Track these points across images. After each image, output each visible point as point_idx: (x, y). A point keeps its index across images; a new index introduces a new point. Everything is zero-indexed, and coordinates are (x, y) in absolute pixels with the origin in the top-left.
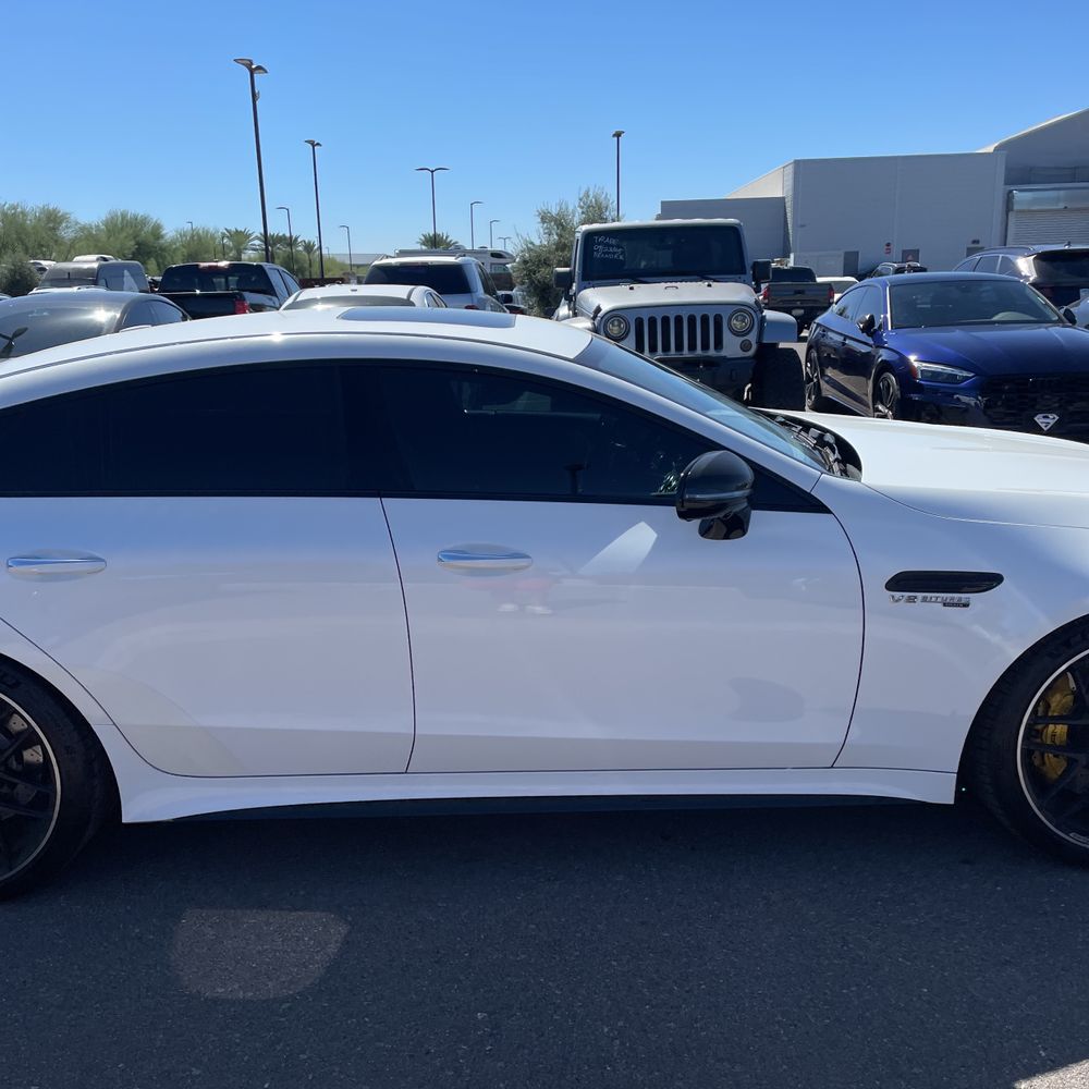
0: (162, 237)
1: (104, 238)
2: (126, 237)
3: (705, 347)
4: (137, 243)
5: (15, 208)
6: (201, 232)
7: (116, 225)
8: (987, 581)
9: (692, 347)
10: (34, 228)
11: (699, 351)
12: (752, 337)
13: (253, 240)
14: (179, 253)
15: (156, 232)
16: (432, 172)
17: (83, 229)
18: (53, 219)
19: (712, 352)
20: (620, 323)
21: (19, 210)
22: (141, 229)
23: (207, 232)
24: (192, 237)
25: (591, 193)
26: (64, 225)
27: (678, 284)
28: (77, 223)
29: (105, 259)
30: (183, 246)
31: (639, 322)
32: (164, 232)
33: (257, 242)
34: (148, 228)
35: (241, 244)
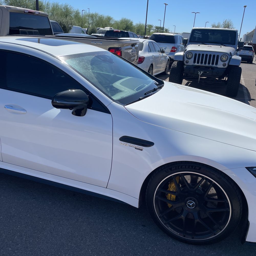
0: (132, 25)
1: (119, 24)
2: (124, 24)
3: (213, 64)
4: (127, 26)
5: (101, 16)
6: (142, 24)
7: (123, 21)
8: (148, 144)
9: (209, 63)
10: (105, 20)
11: (211, 65)
12: (227, 63)
13: (153, 27)
14: (135, 29)
15: (131, 24)
16: (196, 13)
17: (115, 21)
18: (109, 19)
19: (214, 65)
20: (191, 54)
21: (102, 16)
22: (128, 23)
23: (143, 25)
24: (139, 25)
25: (227, 21)
26: (111, 20)
27: (211, 46)
28: (114, 20)
29: (111, 29)
30: (137, 27)
31: (196, 55)
32: (133, 24)
33: (154, 28)
34: (130, 22)
35: (150, 28)
